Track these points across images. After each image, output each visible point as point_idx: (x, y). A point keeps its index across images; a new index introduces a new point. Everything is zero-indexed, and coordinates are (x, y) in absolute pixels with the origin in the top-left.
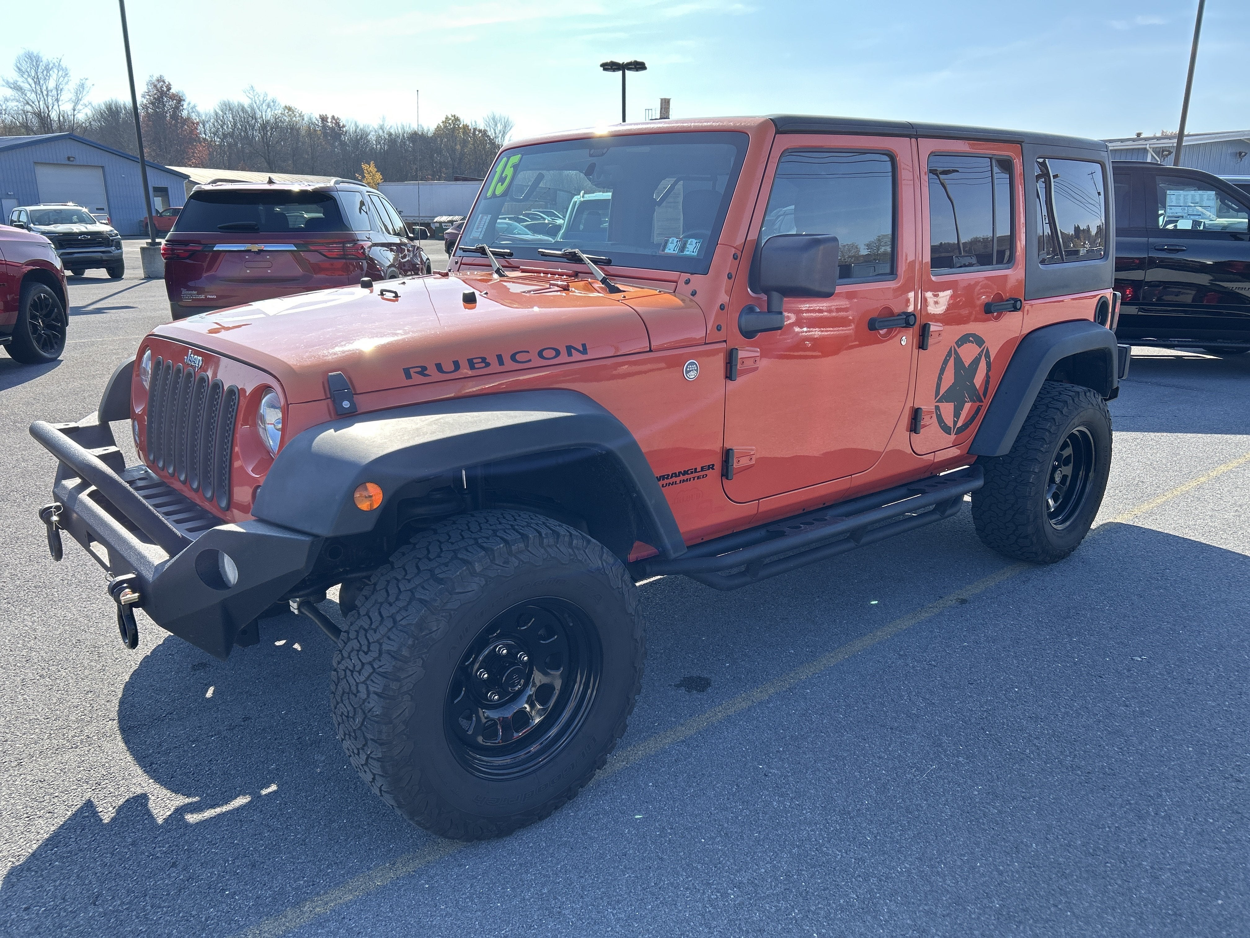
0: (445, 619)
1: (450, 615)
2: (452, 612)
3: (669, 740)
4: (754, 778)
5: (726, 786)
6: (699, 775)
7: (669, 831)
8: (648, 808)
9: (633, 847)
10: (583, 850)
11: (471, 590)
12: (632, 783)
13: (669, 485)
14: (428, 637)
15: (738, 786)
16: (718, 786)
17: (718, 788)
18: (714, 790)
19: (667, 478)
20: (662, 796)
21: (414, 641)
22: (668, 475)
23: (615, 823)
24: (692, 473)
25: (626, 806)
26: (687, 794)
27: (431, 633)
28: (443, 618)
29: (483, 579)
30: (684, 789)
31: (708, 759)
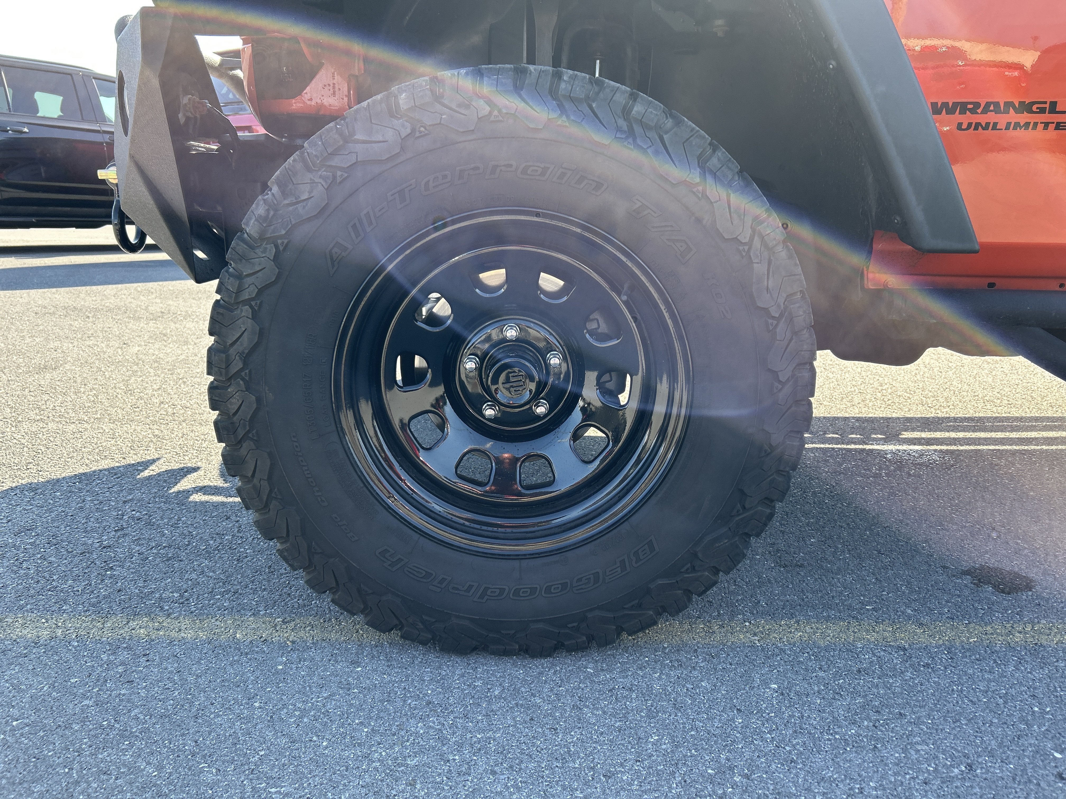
0: (324, 184)
1: (334, 177)
2: (339, 173)
3: (872, 637)
4: (1024, 771)
5: (941, 756)
6: (890, 713)
7: (737, 779)
8: (733, 720)
9: (637, 772)
10: (547, 732)
11: (381, 139)
12: (741, 670)
13: (976, 128)
14: (291, 208)
15: (970, 767)
16: (919, 747)
17: (918, 751)
18: (905, 750)
19: (973, 111)
20: (779, 713)
21: (268, 210)
22: (977, 105)
23: (648, 716)
24: (1042, 111)
25: (694, 700)
26: (836, 733)
27: (297, 203)
28: (321, 181)
29: (408, 125)
30: (835, 720)
31: (933, 695)
